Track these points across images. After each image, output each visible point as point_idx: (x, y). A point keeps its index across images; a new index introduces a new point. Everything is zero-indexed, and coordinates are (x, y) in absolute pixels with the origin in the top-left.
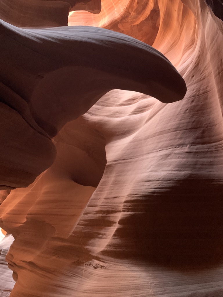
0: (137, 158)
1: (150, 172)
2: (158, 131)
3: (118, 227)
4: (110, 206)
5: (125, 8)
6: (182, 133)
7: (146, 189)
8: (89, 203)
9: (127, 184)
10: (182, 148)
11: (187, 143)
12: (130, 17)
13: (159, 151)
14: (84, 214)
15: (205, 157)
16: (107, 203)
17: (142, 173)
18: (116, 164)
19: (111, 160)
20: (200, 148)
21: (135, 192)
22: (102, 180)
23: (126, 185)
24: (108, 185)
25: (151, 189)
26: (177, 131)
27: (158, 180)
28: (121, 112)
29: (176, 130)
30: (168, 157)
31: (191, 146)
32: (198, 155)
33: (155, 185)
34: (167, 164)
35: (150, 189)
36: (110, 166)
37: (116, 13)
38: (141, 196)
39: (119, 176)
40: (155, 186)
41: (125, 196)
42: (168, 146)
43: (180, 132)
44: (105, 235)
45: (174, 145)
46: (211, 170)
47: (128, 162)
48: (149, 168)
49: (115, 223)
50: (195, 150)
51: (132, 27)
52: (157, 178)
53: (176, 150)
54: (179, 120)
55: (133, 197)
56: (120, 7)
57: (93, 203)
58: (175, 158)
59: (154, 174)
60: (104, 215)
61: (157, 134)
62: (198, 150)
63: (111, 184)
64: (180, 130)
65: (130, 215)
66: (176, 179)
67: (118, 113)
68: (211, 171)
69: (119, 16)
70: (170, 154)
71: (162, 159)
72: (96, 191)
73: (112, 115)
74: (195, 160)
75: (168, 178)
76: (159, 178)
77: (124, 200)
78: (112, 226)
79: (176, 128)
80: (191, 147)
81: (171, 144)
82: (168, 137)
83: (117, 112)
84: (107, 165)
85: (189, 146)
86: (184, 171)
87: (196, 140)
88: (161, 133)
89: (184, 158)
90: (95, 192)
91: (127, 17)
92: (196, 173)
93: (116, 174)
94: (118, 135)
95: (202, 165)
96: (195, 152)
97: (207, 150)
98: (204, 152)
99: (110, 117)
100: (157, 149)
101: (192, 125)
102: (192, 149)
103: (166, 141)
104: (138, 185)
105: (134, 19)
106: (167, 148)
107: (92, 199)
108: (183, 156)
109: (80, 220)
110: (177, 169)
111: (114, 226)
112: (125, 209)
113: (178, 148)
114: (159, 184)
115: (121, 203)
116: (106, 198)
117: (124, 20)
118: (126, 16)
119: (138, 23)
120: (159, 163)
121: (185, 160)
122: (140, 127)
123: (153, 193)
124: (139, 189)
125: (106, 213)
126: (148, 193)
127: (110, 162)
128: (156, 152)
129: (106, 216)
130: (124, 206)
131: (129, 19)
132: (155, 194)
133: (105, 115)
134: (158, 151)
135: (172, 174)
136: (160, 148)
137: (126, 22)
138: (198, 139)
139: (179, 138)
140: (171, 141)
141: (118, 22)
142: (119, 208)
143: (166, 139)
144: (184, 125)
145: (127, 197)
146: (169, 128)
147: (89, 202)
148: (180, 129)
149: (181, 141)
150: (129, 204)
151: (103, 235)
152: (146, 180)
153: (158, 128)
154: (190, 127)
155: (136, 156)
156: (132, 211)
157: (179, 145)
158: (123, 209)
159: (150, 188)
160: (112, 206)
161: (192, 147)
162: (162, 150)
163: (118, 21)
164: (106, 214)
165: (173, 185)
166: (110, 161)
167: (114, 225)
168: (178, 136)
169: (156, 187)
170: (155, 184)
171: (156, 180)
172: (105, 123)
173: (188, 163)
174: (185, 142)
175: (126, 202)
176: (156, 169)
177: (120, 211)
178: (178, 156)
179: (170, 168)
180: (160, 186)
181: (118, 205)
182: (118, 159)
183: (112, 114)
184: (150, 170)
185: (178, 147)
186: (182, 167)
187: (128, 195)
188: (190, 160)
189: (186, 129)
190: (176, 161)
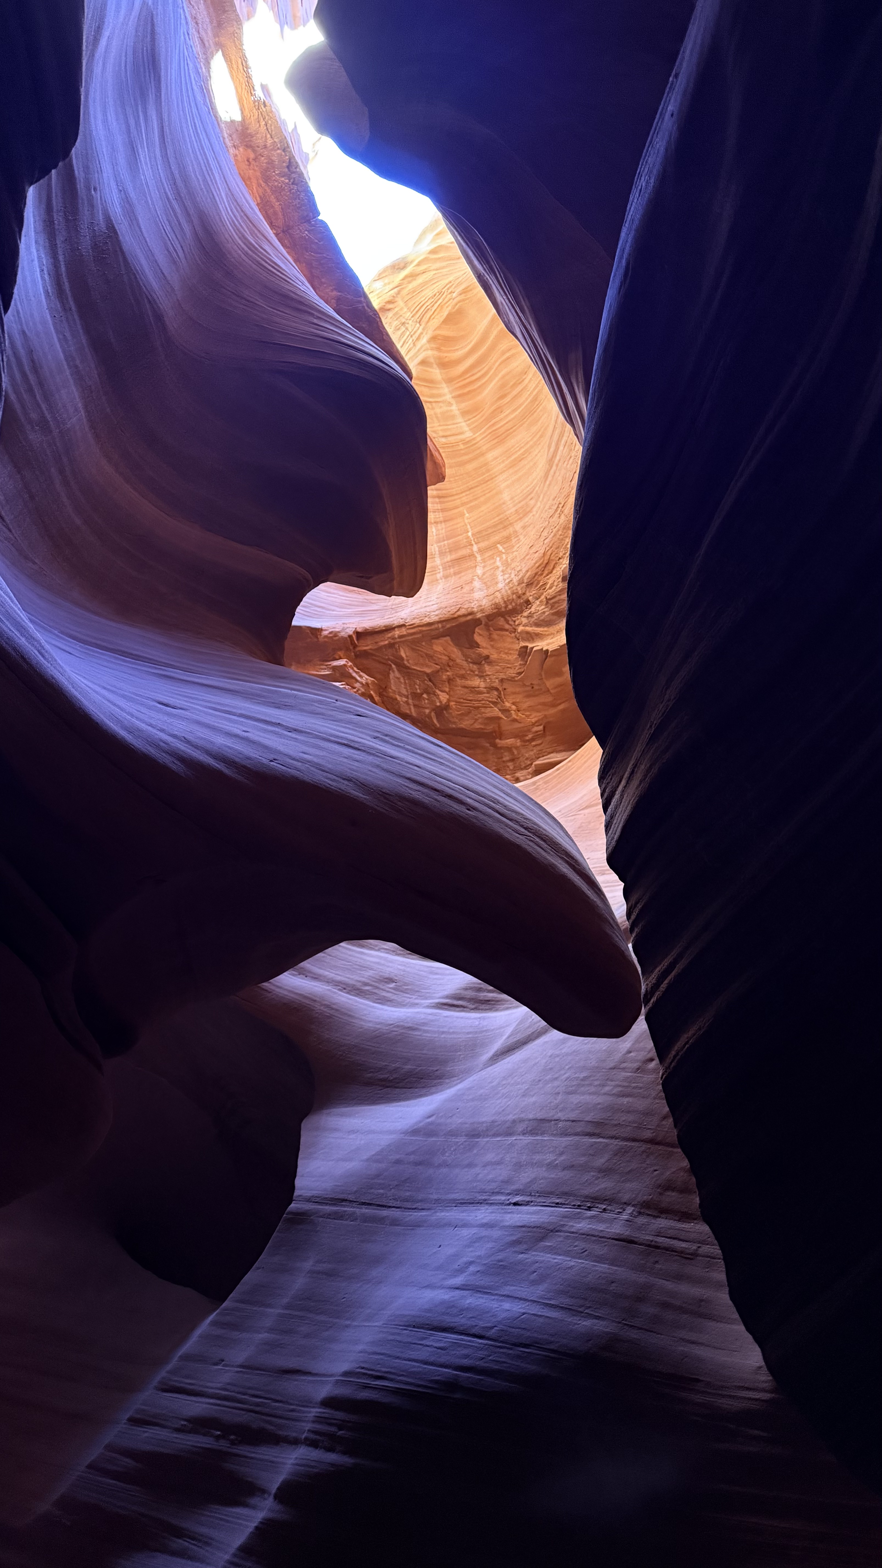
0: (424, 1213)
1: (457, 1288)
2: (531, 1116)
3: (271, 1515)
4: (257, 1405)
5: (515, 580)
6: (617, 1153)
7: (426, 1363)
8: (168, 1372)
9: (355, 1323)
10: (605, 1215)
11: (626, 1197)
12: (525, 614)
13: (515, 1204)
14: (134, 1421)
15: (679, 1277)
16: (249, 1388)
17: (427, 1287)
18: (329, 1216)
19: (314, 1193)
20: (671, 1233)
21: (378, 1367)
22: (251, 1277)
23: (347, 1326)
24: (270, 1306)
25: (446, 1367)
26: (598, 1135)
27: (483, 1334)
28: (406, 984)
29: (597, 1128)
30: (542, 1239)
31: (640, 1213)
32: (657, 1262)
33: (465, 1352)
34: (532, 1269)
35: (442, 1366)
36: (301, 1218)
37: (477, 584)
38: (396, 1392)
39: (330, 1274)
40: (466, 1356)
41: (331, 1376)
42: (551, 1193)
43: (607, 1145)
44: (205, 1541)
45: (575, 1195)
46: (693, 1336)
47: (381, 1220)
48: (461, 1271)
49: (263, 1491)
50: (651, 1238)
51: (524, 653)
52: (482, 1324)
53: (577, 1217)
54: (615, 1091)
55: (366, 1387)
56: (498, 567)
57: (187, 1377)
58: (567, 1253)
59: (472, 1300)
60: (223, 1445)
61: (520, 1127)
62: (660, 1240)
63: (287, 1307)
64: (612, 1138)
65: (332, 1465)
66: (552, 1347)
67: (392, 985)
68: (693, 1342)
69: (486, 603)
70: (551, 1227)
71: (517, 1242)
72: (214, 1323)
73: (367, 988)
74: (642, 1278)
75: (523, 1332)
76: (489, 1325)
77: (324, 1391)
78: (245, 1505)
79: (598, 1124)
80: (636, 1220)
81: (566, 1189)
82: (562, 1154)
83: (390, 980)
84: (291, 1213)
85: (631, 1214)
86: (589, 1316)
87: (661, 1194)
88: (538, 1126)
89: (600, 1259)
90: (204, 1327)
91: (516, 611)
92: (634, 1334)
93: (319, 1261)
94: (369, 1083)
95: (665, 1305)
96: (649, 1246)
97: (694, 1247)
98: (681, 1253)
99: (357, 995)
100: (509, 1194)
101: (658, 1126)
102: (640, 1228)
103: (551, 1166)
104: (398, 1338)
105: (537, 625)
106: (548, 1201)
107: (186, 1358)
108: (599, 1249)
109: (109, 1447)
110: (565, 1301)
111: (254, 1507)
112: (318, 1437)
113: (589, 1213)
114: (481, 1354)
115: (307, 1403)
116: (247, 1367)
117: (502, 619)
118: (510, 607)
119: (551, 648)
120: (500, 1256)
121: (603, 1267)
122: (468, 1072)
123: (451, 1385)
124: (398, 1358)
125: (232, 1437)
126: (432, 1381)
127: (309, 1200)
128: (502, 1204)
129: (230, 1450)
130: (319, 1419)
131: (522, 623)
132: (457, 1396)
133: (339, 978)
134: (509, 1204)
135: (541, 1320)
136: (517, 1193)
137: (507, 627)
138: (669, 1193)
139: (600, 1170)
140: (567, 1174)
141: (477, 622)
142: (297, 1423)
143: (550, 1157)
144: (631, 1118)
145: (337, 1382)
146: (572, 1116)
147: (169, 1367)
148: (614, 1133)
149: (605, 1185)
150: (340, 1415)
151: (194, 1539)
152: (435, 1324)
153: (533, 1099)
154: (648, 1134)
155: (421, 1201)
156: (344, 1453)
157: (592, 1201)
158: (312, 1436)
159: (443, 1360)
160: (267, 1410)
161: (642, 1220)
162: (527, 1203)
163: (479, 615)
164: (233, 1443)
165: (533, 1368)
166: (309, 1194)
167: (254, 1501)
168: (600, 1161)
169: (466, 1362)
170: (466, 1347)
171: (473, 1331)
172: (330, 1017)
173: (613, 1287)
174: (619, 1192)
175: (329, 1403)
176: (485, 1281)
177: (295, 1442)
178: (582, 1245)
179: (539, 1291)
180: (481, 1364)
181: (293, 1410)
182: (341, 1196)
183: (366, 984)
184: (459, 1280)
185: (589, 1208)
186: (586, 1299)
187: (346, 1374)
188: (622, 1272)
189: (634, 1140)
190: (571, 1268)
